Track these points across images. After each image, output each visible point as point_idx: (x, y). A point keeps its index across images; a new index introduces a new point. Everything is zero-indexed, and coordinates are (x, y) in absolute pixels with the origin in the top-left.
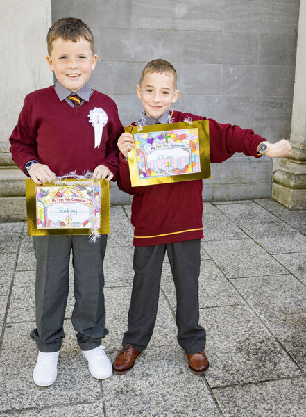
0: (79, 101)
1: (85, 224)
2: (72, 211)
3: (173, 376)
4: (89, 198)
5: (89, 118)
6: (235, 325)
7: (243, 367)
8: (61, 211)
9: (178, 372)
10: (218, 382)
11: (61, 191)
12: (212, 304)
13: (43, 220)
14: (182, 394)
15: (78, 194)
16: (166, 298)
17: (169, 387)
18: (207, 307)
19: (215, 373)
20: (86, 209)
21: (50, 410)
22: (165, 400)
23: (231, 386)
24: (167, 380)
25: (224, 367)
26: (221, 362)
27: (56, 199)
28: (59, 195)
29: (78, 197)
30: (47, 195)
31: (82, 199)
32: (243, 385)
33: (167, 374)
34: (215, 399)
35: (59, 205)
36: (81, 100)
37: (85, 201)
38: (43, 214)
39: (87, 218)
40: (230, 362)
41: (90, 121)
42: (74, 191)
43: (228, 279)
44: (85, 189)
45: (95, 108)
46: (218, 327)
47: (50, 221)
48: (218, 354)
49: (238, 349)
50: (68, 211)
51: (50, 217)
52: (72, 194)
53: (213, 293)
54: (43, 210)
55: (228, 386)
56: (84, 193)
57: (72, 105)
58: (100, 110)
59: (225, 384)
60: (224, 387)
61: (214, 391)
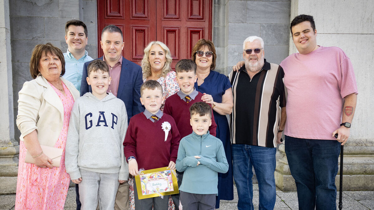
0: (156, 118)
1: (166, 190)
2: (159, 184)
4: (166, 176)
5: (162, 127)
8: (153, 185)
11: (152, 175)
13: (145, 191)
15: (160, 175)
20: (166, 182)
27: (150, 180)
28: (151, 177)
29: (161, 177)
30: (145, 178)
31: (163, 177)
35: (152, 182)
36: (158, 118)
37: (164, 178)
38: (145, 188)
39: (167, 186)
41: (162, 129)
42: (159, 174)
44: (164, 172)
45: (165, 122)
47: (148, 191)
50: (157, 185)
51: (148, 188)
52: (158, 176)
54: (145, 186)
56: (164, 174)
57: (153, 121)
58: (167, 123)
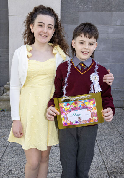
3: (95, 168)
6: (122, 154)
7: (122, 168)
9: (97, 167)
10: (112, 171)
12: (114, 146)
14: (98, 173)
16: (97, 142)
17: (93, 171)
18: (112, 147)
19: (111, 168)
21: (52, 173)
22: (91, 175)
23: (116, 173)
24: (93, 169)
25: (115, 167)
26: (114, 165)
32: (121, 173)
33: (93, 167)
34: (109, 176)
40: (117, 166)
43: (123, 138)
46: (115, 154)
48: (113, 163)
49: (121, 162)
53: (115, 142)
55: (115, 173)
59: (114, 172)
60: (114, 173)
61: (109, 174)
